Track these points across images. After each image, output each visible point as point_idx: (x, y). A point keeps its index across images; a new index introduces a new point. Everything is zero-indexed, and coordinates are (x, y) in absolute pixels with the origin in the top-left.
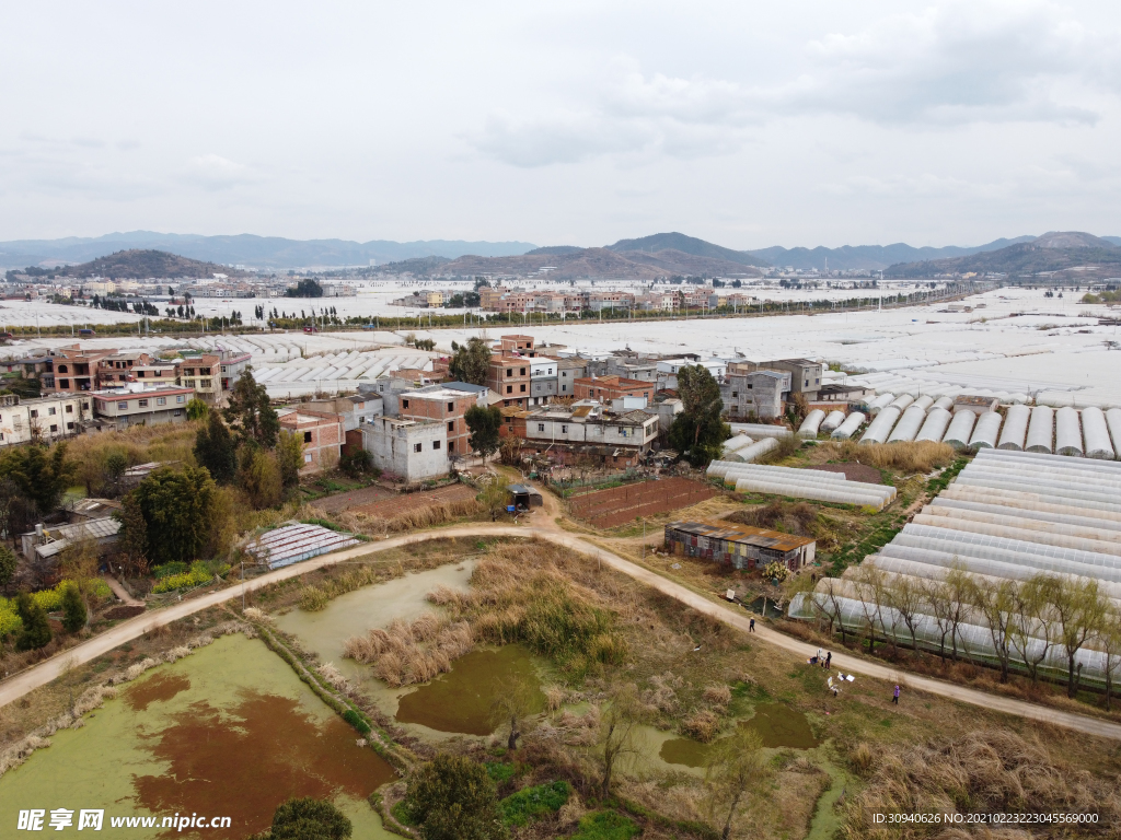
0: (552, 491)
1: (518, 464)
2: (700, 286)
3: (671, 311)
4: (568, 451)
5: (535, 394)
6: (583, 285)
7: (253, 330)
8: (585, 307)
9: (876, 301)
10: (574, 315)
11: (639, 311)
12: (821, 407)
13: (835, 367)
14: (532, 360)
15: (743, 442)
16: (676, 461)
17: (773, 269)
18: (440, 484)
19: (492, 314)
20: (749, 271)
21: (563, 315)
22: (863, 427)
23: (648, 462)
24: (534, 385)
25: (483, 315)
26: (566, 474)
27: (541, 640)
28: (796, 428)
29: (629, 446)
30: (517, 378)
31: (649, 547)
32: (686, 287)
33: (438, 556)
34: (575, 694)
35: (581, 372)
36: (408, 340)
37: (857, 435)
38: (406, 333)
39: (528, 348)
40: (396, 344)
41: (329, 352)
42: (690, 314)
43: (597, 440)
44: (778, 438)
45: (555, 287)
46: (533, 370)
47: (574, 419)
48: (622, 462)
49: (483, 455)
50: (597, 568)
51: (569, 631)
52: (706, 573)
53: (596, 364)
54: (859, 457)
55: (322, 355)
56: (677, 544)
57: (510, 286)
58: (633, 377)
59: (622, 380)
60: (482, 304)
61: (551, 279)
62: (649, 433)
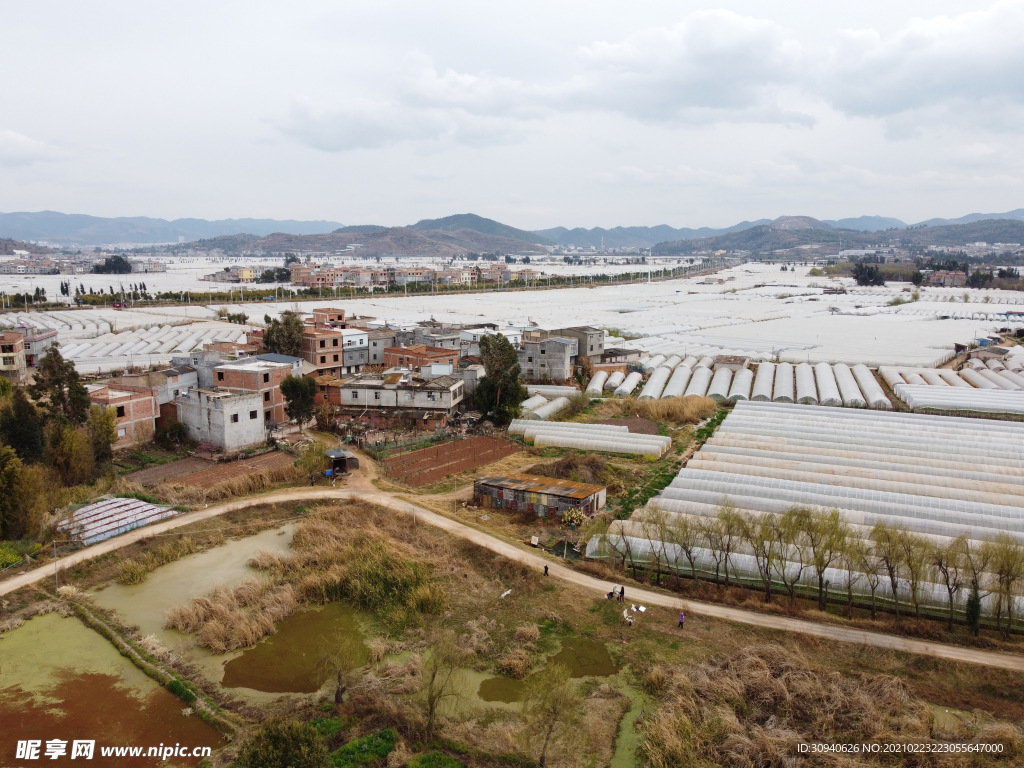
0: (368, 454)
1: (334, 430)
2: (495, 262)
3: (470, 284)
4: (381, 416)
5: (347, 364)
6: (388, 261)
7: (58, 306)
8: (391, 282)
9: (645, 274)
10: (381, 289)
11: (441, 285)
12: (604, 369)
13: (614, 333)
14: (344, 332)
15: (539, 402)
16: (480, 421)
17: (557, 247)
18: (258, 452)
19: (303, 289)
20: (537, 249)
21: (371, 289)
22: (641, 385)
23: (455, 423)
24: (346, 355)
25: (294, 289)
26: (380, 438)
27: (363, 596)
28: (584, 387)
29: (437, 409)
30: (330, 348)
31: (460, 502)
32: (484, 264)
33: (259, 522)
34: (397, 644)
35: (390, 342)
36: (221, 314)
37: (636, 392)
38: (218, 307)
39: (339, 320)
40: (208, 318)
41: (140, 327)
42: (487, 287)
43: (408, 405)
44: (569, 397)
45: (362, 263)
46: (345, 341)
47: (386, 386)
48: (432, 424)
49: (300, 423)
50: (412, 524)
51: (389, 585)
52: (512, 523)
53: (404, 335)
54: (638, 411)
55: (133, 330)
56: (485, 498)
57: (319, 261)
58: (438, 345)
59: (429, 349)
60: (293, 279)
61: (358, 256)
62: (455, 397)
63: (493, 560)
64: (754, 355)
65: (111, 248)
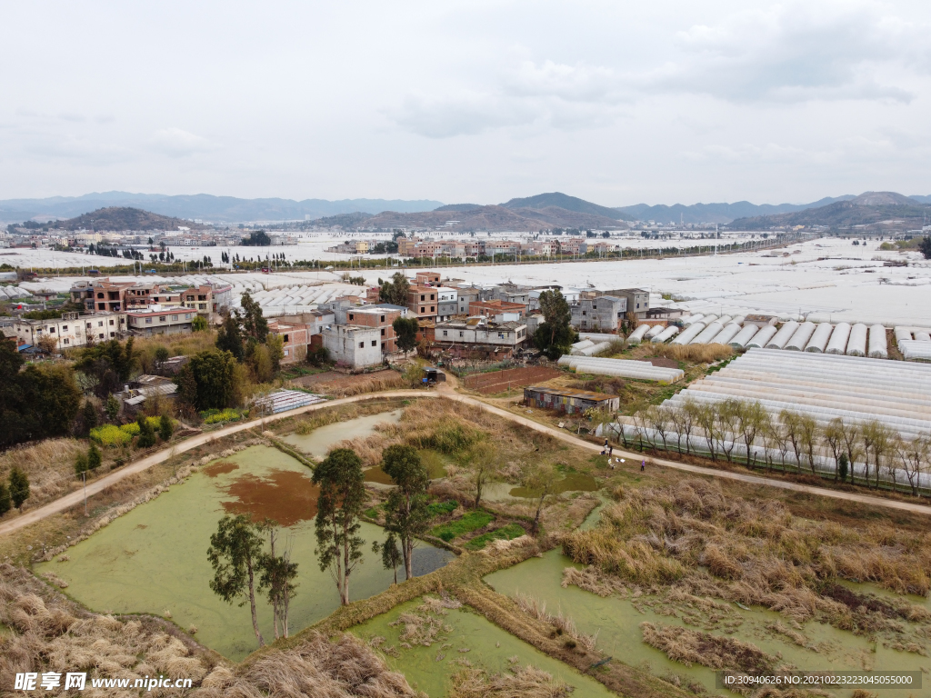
0: (453, 373)
1: (429, 357)
2: (577, 237)
3: (548, 255)
4: (463, 349)
5: (441, 313)
6: (481, 236)
7: (222, 270)
8: (481, 253)
9: (713, 247)
10: (473, 259)
11: (524, 256)
12: (648, 323)
13: (666, 297)
14: (439, 289)
15: (586, 344)
16: (538, 356)
17: (638, 222)
18: (377, 369)
19: (408, 258)
20: (619, 224)
21: (464, 259)
22: (675, 336)
23: (519, 356)
24: (440, 307)
25: (401, 259)
26: (462, 364)
28: (626, 336)
29: (505, 345)
30: (428, 301)
31: (514, 403)
32: (564, 238)
33: (379, 407)
35: (474, 297)
36: (344, 278)
37: (669, 340)
38: (341, 273)
39: (436, 281)
40: (334, 280)
41: (284, 287)
42: (564, 258)
43: (483, 342)
44: (612, 342)
45: (458, 237)
46: (440, 297)
47: (468, 327)
48: (500, 355)
49: (405, 352)
50: (479, 413)
52: (548, 415)
53: (485, 292)
54: (666, 353)
55: (279, 288)
56: (532, 400)
57: (422, 236)
58: (511, 301)
59: (503, 303)
60: (400, 251)
61: (455, 231)
62: (519, 336)
63: (529, 433)
64: (783, 316)
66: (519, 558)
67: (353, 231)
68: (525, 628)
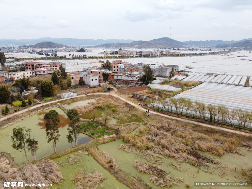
0: (116, 88)
4: (122, 81)
5: (120, 71)
8: (141, 54)
12: (178, 75)
16: (142, 84)
22: (184, 78)
23: (136, 84)
28: (170, 78)
29: (133, 81)
30: (116, 68)
35: (129, 67)
36: (100, 61)
39: (121, 62)
40: (97, 62)
44: (165, 80)
48: (131, 83)
49: (105, 82)
53: (132, 66)
54: (179, 84)
55: (81, 64)
56: (134, 96)
58: (139, 68)
59: (136, 69)
60: (118, 54)
62: (137, 78)
64: (218, 73)
65: (82, 46)
66: (110, 141)
67: (109, 48)
68: (101, 161)
